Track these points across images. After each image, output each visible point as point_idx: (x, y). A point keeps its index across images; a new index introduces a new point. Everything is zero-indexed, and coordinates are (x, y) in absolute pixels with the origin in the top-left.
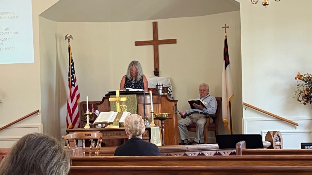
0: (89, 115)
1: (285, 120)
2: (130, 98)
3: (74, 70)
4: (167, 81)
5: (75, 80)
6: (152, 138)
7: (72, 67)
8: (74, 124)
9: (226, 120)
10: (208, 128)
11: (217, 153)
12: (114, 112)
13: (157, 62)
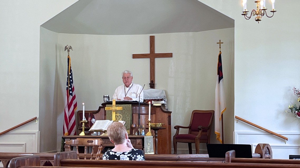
0: (85, 123)
1: (275, 134)
2: (125, 108)
3: (72, 80)
4: (162, 93)
5: (73, 90)
6: (145, 146)
7: (71, 77)
8: (70, 132)
9: (219, 133)
10: (200, 139)
12: (109, 121)
13: (153, 75)
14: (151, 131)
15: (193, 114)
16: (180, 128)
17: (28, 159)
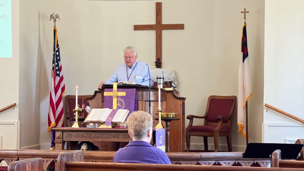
0: (79, 112)
3: (60, 57)
4: (171, 74)
5: (60, 69)
7: (57, 53)
9: (242, 124)
10: (220, 132)
11: (237, 163)
13: (159, 51)
14: (162, 122)
15: (210, 100)
16: (194, 118)
17: (30, 163)
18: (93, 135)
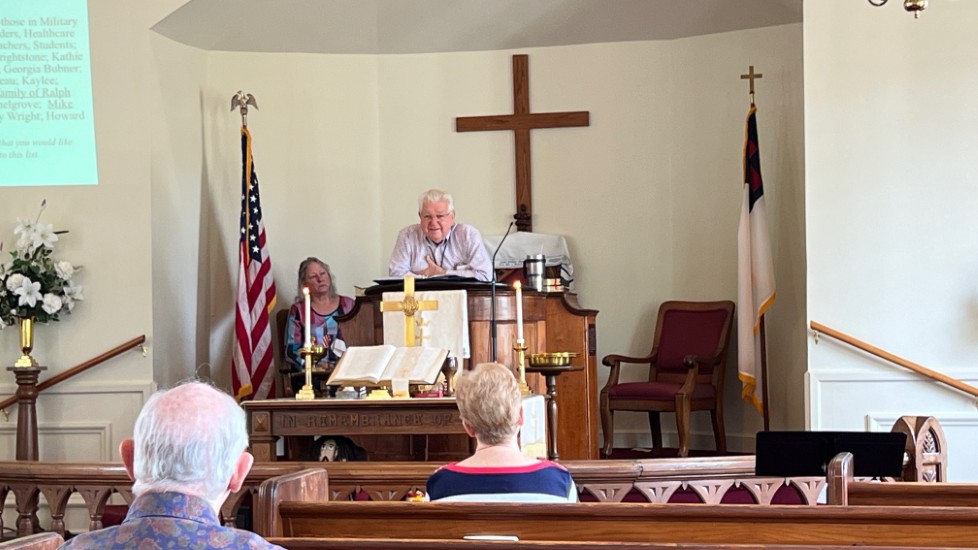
0: (314, 355)
1: (945, 379)
3: (259, 209)
5: (261, 241)
7: (253, 199)
8: (256, 381)
9: (752, 376)
10: (692, 400)
11: (738, 486)
13: (526, 187)
15: (663, 312)
16: (622, 364)
18: (352, 418)
